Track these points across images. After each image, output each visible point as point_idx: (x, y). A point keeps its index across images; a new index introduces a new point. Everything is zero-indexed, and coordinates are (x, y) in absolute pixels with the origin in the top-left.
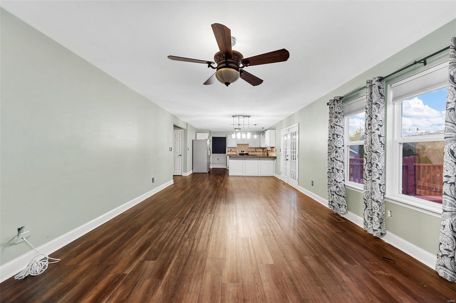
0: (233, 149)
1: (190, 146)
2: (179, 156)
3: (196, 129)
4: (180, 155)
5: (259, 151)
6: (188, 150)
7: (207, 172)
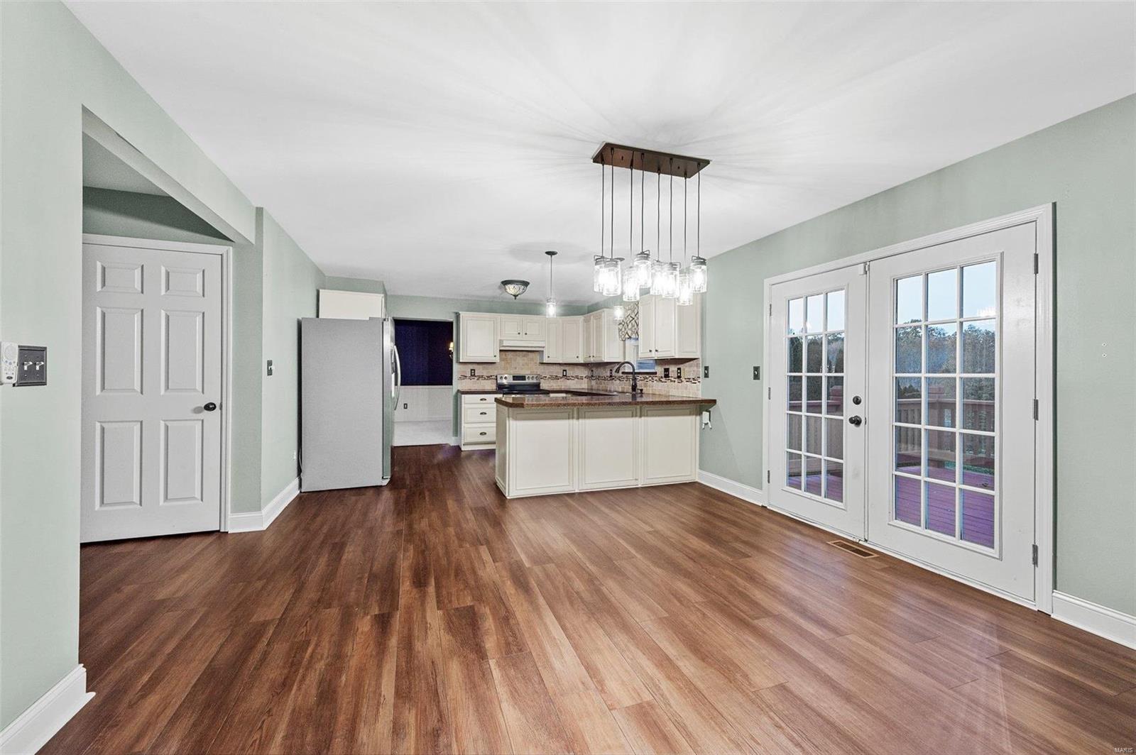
0: (481, 366)
1: (280, 348)
2: (197, 410)
3: (319, 272)
4: (210, 407)
5: (577, 377)
6: (270, 372)
7: (385, 482)
